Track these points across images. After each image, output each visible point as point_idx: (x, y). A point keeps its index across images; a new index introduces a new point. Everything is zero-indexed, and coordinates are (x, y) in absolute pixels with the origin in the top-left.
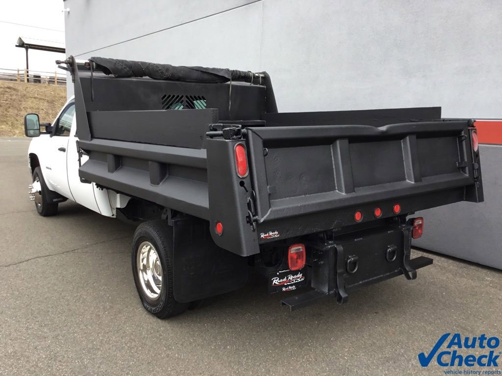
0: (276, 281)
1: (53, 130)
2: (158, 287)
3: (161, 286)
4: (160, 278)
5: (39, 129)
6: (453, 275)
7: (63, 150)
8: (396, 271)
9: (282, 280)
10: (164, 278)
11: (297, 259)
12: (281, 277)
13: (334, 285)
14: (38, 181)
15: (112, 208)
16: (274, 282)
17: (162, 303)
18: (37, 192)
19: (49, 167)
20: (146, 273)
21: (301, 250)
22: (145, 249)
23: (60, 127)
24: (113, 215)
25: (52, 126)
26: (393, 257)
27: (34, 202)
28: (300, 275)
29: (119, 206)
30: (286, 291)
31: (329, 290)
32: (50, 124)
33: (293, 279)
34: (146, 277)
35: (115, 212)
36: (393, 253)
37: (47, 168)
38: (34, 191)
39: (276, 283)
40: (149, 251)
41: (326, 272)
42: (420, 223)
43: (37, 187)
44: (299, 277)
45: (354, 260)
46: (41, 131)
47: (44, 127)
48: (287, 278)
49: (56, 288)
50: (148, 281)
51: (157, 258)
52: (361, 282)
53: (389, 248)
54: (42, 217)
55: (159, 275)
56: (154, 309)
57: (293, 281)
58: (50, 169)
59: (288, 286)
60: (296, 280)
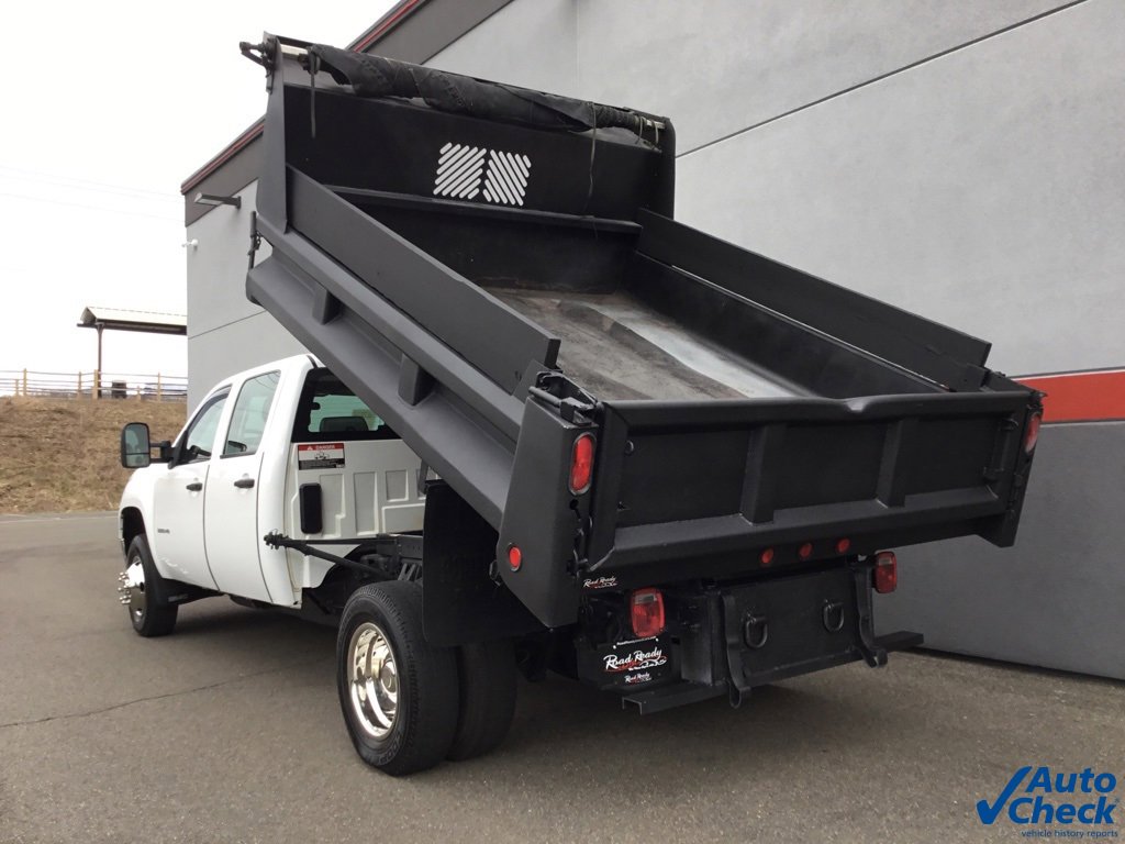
0: (612, 663)
1: (176, 455)
2: (387, 715)
3: (393, 712)
4: (393, 697)
5: (149, 453)
6: (987, 689)
7: (196, 487)
8: (847, 652)
9: (622, 661)
10: (401, 697)
11: (648, 615)
12: (622, 653)
13: (722, 670)
14: (137, 564)
15: (294, 589)
16: (608, 663)
17: (397, 739)
18: (136, 587)
19: (165, 528)
20: (364, 687)
21: (655, 599)
22: (364, 639)
23: (188, 447)
24: (296, 603)
25: (174, 446)
26: (839, 624)
27: (127, 607)
28: (657, 653)
29: (307, 585)
30: (633, 683)
31: (714, 681)
32: (169, 443)
33: (644, 659)
34: (364, 693)
35: (299, 597)
36: (836, 613)
37: (161, 531)
38: (130, 583)
39: (613, 666)
40: (372, 643)
41: (706, 645)
42: (891, 562)
43: (136, 575)
44: (656, 657)
45: (758, 623)
46: (153, 456)
47: (158, 449)
48: (633, 657)
49: (186, 742)
50: (367, 701)
51: (388, 656)
52: (777, 669)
53: (826, 605)
54: (143, 640)
55: (392, 690)
56: (382, 756)
57: (644, 664)
58: (168, 531)
59: (635, 673)
60: (650, 663)
